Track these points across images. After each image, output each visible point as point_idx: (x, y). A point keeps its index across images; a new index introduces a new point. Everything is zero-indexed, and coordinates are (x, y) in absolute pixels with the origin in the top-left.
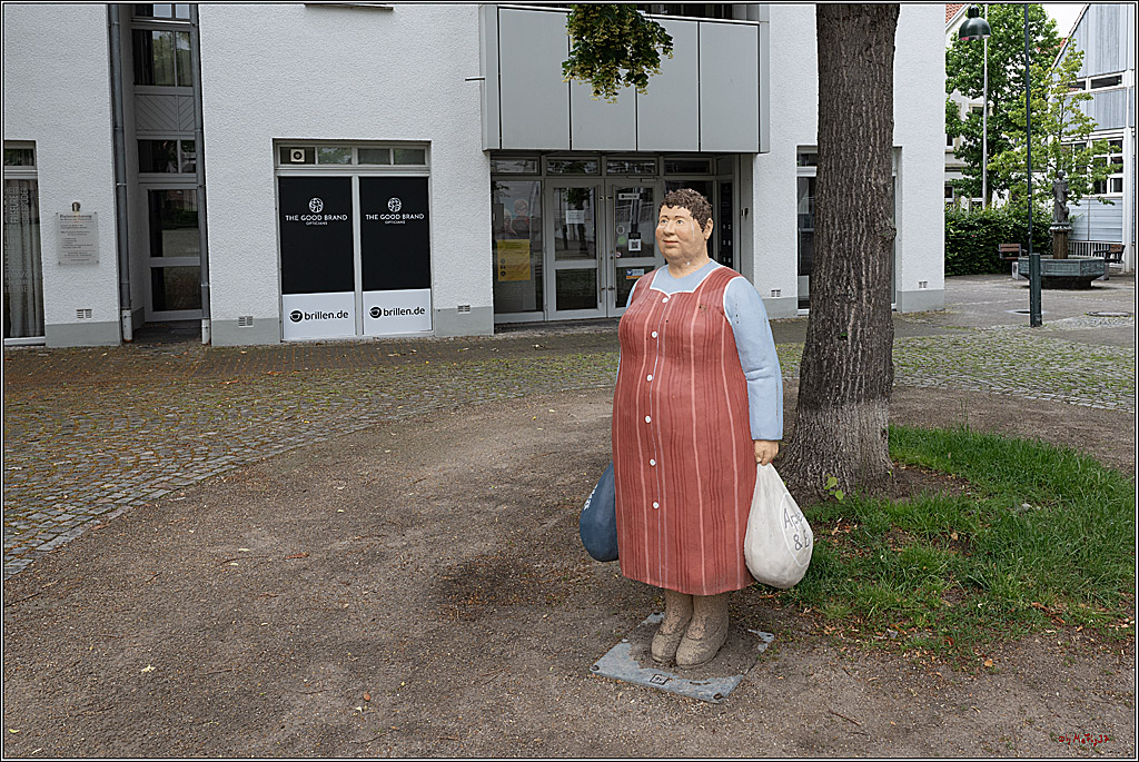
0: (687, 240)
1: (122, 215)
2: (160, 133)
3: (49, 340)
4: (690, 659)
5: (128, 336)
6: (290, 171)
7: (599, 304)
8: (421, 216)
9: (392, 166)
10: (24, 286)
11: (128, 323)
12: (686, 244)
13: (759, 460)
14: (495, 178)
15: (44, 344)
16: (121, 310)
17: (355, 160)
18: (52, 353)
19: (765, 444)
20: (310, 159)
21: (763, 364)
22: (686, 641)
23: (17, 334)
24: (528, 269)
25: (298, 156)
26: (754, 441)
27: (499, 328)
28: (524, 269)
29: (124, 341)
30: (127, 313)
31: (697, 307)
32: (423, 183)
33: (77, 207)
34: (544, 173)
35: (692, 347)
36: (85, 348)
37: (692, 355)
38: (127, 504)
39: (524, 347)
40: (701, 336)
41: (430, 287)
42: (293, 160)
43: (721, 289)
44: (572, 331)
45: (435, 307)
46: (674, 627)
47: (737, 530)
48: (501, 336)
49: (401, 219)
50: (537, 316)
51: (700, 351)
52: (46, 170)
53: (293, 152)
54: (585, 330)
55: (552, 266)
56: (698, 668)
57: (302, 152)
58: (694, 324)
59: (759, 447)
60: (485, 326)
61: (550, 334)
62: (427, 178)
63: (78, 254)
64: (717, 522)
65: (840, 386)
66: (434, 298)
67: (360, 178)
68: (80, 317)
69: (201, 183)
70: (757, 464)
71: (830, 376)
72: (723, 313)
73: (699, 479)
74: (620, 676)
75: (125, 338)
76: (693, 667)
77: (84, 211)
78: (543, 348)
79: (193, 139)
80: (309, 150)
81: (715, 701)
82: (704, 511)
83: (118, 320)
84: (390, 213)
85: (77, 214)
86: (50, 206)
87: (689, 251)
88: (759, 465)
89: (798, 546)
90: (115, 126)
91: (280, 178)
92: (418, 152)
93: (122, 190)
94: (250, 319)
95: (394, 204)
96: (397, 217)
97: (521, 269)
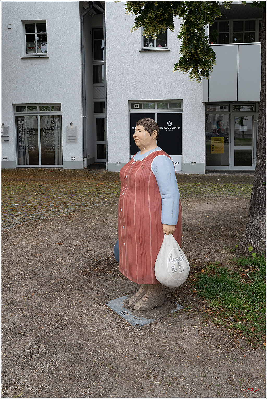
0: (141, 139)
1: (84, 127)
2: (100, 99)
3: (64, 166)
4: (138, 308)
5: (86, 167)
6: (134, 111)
7: (253, 165)
8: (179, 128)
9: (169, 109)
10: (59, 149)
11: (85, 162)
12: (141, 141)
13: (164, 232)
14: (207, 113)
15: (62, 168)
16: (84, 158)
17: (156, 107)
18: (64, 170)
19: (167, 226)
20: (141, 107)
21: (167, 192)
22: (140, 301)
23: (56, 164)
24: (223, 149)
25: (137, 106)
26: (163, 224)
27: (207, 171)
28: (222, 148)
29: (84, 168)
30: (85, 159)
31: (140, 167)
32: (180, 115)
33: (72, 124)
34: (231, 111)
35: (135, 183)
36: (73, 169)
37: (135, 186)
38: (32, 220)
39: (214, 180)
40: (138, 178)
41: (181, 155)
42: (135, 107)
43: (152, 160)
44: (237, 175)
45: (183, 162)
46: (140, 294)
47: (151, 259)
48: (208, 174)
49: (172, 129)
50: (226, 168)
51: (138, 185)
52: (64, 113)
53: (135, 104)
54: (242, 175)
55: (233, 148)
56: (142, 312)
57: (138, 104)
58: (137, 173)
59: (165, 227)
60: (201, 171)
61: (227, 175)
62: (181, 114)
63: (72, 140)
64: (143, 255)
65: (262, 206)
66: (183, 159)
67: (157, 113)
68: (72, 159)
69: (106, 116)
70: (164, 234)
71: (258, 202)
72: (151, 170)
73: (136, 236)
74: (112, 308)
75: (85, 167)
76: (139, 311)
77: (74, 125)
78: (220, 181)
79: (104, 101)
80: (141, 104)
81: (135, 326)
82: (137, 250)
83: (82, 160)
84: (168, 127)
85: (72, 126)
86: (65, 124)
87: (143, 144)
88: (165, 235)
89: (173, 271)
90: (83, 97)
91: (131, 114)
92: (178, 103)
93: (85, 119)
94: (120, 163)
95: (169, 123)
96: (170, 128)
97: (220, 149)
